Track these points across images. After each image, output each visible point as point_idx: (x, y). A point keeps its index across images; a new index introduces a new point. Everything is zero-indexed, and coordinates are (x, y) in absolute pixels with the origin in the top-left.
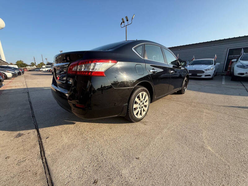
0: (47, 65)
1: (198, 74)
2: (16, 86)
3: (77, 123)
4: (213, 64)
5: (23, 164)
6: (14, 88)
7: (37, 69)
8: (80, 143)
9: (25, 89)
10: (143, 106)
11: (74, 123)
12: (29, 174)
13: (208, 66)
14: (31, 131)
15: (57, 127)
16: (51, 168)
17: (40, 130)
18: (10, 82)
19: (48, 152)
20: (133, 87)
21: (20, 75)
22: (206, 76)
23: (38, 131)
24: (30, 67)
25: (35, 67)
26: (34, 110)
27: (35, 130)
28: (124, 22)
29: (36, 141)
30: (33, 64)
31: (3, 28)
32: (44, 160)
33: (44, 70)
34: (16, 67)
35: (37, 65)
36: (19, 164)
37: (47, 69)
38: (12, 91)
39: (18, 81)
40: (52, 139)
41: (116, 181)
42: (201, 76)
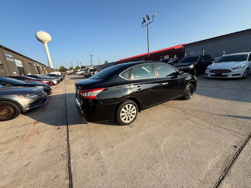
0: (81, 68)
1: (223, 74)
2: (59, 92)
3: (89, 123)
4: (246, 60)
5: (59, 143)
6: (58, 94)
7: (74, 72)
8: (86, 135)
9: (64, 94)
10: (131, 114)
11: (87, 123)
12: (62, 147)
13: (239, 63)
14: (64, 126)
15: (77, 125)
16: (70, 146)
17: (69, 126)
18: (56, 88)
19: (70, 139)
20: (118, 102)
21: (62, 80)
22: (233, 75)
23: (68, 127)
24: (69, 71)
25: (73, 71)
26: (67, 113)
27: (66, 126)
28: (145, 21)
29: (66, 132)
30: (71, 69)
31: (50, 42)
32: (68, 142)
33: (79, 73)
34: (59, 73)
35: (74, 69)
36: (58, 142)
37: (81, 72)
38: (57, 97)
39: (60, 87)
40: (74, 132)
41: (96, 155)
42: (227, 75)
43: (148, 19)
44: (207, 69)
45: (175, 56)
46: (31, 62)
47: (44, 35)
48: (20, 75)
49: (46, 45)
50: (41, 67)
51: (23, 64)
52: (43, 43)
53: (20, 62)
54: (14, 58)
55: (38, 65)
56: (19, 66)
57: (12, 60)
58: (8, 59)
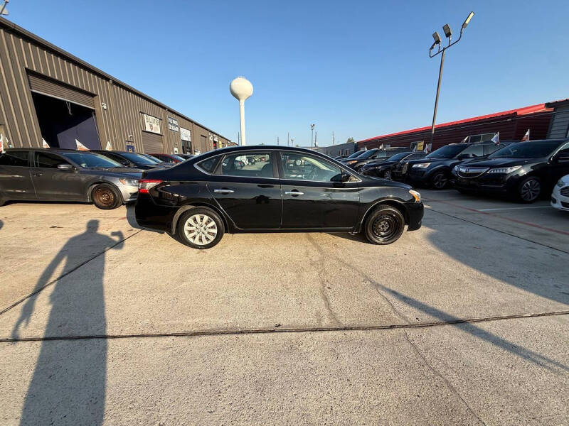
28: (438, 42)
31: (249, 97)
43: (448, 35)
44: (559, 185)
45: (497, 135)
46: (205, 133)
47: (243, 86)
48: (184, 152)
49: (242, 102)
50: (220, 143)
51: (192, 136)
52: (239, 99)
53: (188, 133)
54: (181, 126)
55: (216, 140)
56: (186, 139)
57: (177, 129)
58: (171, 127)
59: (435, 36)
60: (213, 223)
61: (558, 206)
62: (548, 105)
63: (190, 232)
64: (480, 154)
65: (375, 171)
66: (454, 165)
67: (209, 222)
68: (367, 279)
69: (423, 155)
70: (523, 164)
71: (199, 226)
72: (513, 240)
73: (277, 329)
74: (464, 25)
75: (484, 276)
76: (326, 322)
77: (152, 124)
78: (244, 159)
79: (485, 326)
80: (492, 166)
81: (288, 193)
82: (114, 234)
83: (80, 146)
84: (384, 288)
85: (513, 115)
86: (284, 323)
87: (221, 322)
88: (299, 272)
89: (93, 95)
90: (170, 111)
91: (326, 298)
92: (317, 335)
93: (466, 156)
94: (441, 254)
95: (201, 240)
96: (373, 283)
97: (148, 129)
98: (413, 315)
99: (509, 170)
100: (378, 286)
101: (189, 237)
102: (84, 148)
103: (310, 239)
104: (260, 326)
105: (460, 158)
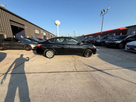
1: (135, 49)
43: (104, 11)
44: (126, 45)
45: (115, 34)
46: (49, 33)
48: (44, 38)
50: (53, 36)
52: (57, 25)
53: (45, 33)
54: (43, 32)
55: (51, 35)
56: (45, 35)
58: (41, 32)
59: (101, 11)
60: (52, 53)
61: (126, 49)
62: (126, 27)
63: (48, 55)
64: (111, 38)
65: (88, 42)
66: (105, 41)
67: (51, 53)
68: (84, 63)
69: (99, 38)
70: (119, 40)
71: (49, 53)
72: (115, 56)
73: (66, 72)
74: (108, 9)
75: (107, 63)
76: (75, 71)
77: (37, 32)
78: (58, 40)
79: (105, 71)
80: (113, 41)
81: (68, 46)
82: (27, 58)
83: (22, 37)
84: (87, 65)
85: (119, 29)
86: (67, 71)
87: (55, 71)
88: (70, 62)
89: (24, 25)
90: (41, 28)
91: (75, 67)
92: (73, 72)
93: (108, 39)
94: (100, 59)
95: (50, 56)
96: (85, 64)
97: (36, 33)
98: (92, 69)
99: (116, 42)
100: (86, 65)
101: (47, 56)
102: (23, 37)
103: (73, 56)
104: (62, 71)
105: (107, 39)
